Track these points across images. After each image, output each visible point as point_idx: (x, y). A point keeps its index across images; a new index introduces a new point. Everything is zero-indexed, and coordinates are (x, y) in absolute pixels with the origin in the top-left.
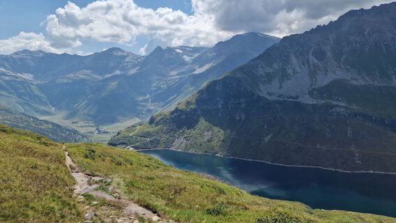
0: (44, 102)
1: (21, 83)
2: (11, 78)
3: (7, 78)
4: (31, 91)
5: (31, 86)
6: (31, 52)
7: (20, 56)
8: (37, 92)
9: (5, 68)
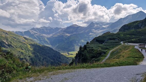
0: (49, 44)
1: (42, 36)
2: (39, 35)
3: (37, 35)
4: (45, 39)
5: (45, 38)
6: (46, 27)
7: (43, 28)
8: (46, 40)
9: (37, 32)
